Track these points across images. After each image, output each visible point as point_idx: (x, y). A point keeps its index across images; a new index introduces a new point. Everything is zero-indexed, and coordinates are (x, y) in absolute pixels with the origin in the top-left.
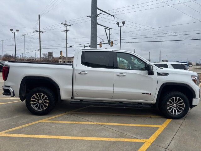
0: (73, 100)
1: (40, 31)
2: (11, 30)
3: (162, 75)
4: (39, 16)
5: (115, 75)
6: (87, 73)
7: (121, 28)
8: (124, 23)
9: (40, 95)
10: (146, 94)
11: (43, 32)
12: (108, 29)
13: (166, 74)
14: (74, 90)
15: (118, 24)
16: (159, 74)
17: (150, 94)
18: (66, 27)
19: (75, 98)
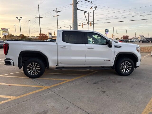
0: (57, 67)
1: (39, 17)
2: (17, 17)
3: (117, 47)
4: (38, 5)
5: (87, 48)
6: (67, 47)
7: (94, 12)
8: (96, 7)
9: (32, 64)
10: (107, 60)
11: (42, 18)
12: (87, 13)
13: (120, 47)
14: (58, 60)
15: (91, 8)
16: (115, 47)
17: (110, 60)
18: (57, 13)
19: (59, 65)
